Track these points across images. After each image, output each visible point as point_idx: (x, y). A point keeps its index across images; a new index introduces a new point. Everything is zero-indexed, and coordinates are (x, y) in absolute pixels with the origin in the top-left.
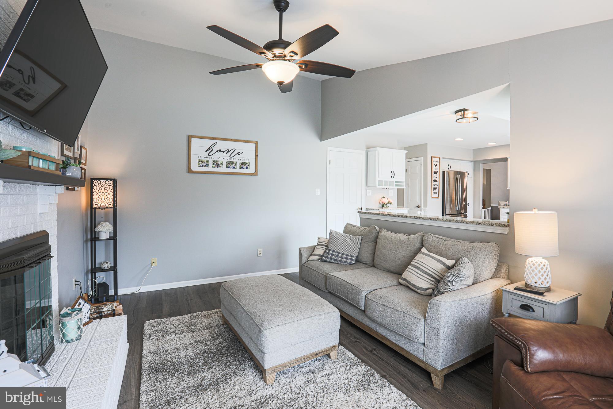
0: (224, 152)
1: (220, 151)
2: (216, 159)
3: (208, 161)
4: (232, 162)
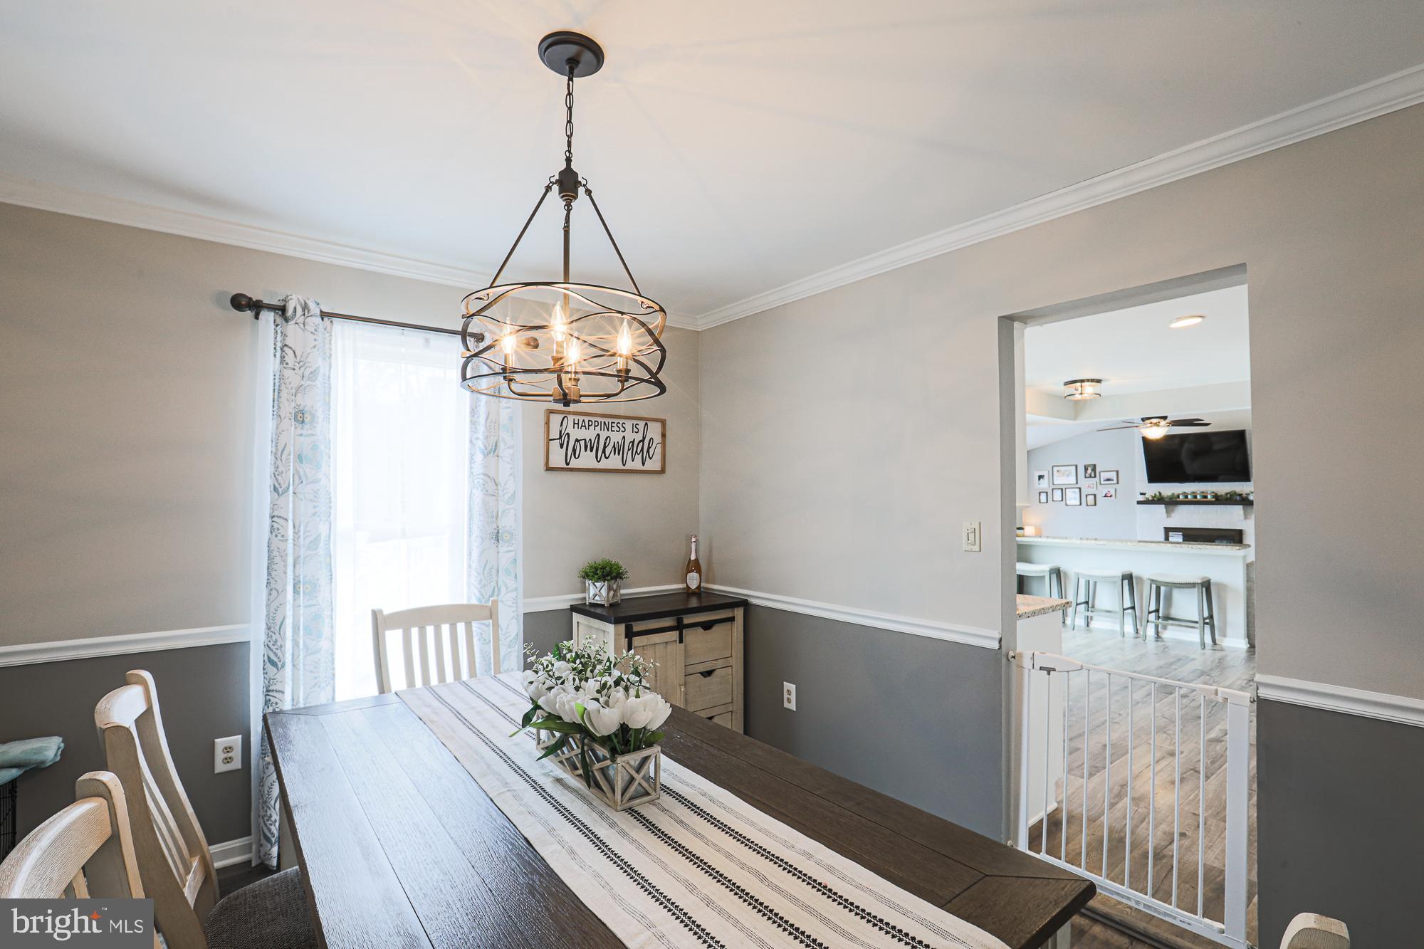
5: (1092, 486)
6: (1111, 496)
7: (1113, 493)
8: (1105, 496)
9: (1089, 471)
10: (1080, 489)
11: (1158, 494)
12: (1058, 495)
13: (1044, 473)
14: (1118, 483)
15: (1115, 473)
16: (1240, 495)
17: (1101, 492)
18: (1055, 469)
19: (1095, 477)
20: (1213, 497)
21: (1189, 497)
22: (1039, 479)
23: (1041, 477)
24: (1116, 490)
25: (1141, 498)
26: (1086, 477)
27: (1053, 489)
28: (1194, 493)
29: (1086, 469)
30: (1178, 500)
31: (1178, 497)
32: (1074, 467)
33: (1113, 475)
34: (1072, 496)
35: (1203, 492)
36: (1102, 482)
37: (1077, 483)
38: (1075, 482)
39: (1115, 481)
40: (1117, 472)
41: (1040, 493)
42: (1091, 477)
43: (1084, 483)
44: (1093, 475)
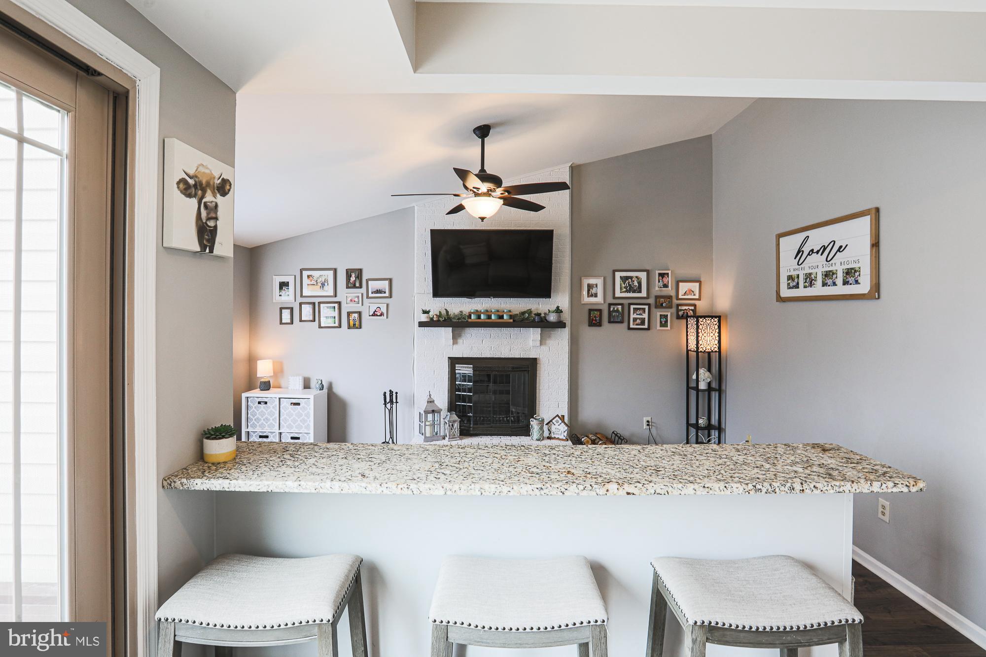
0: (818, 252)
1: (813, 252)
2: (808, 271)
3: (798, 276)
4: (830, 271)
5: (356, 299)
6: (382, 315)
7: (384, 310)
8: (374, 315)
9: (353, 279)
10: (339, 303)
11: (444, 312)
12: (307, 311)
13: (290, 279)
14: (391, 296)
15: (387, 282)
16: (539, 315)
17: (368, 307)
18: (305, 274)
19: (361, 287)
20: (511, 317)
21: (482, 316)
22: (281, 288)
23: (283, 285)
24: (388, 305)
25: (424, 318)
26: (348, 287)
27: (301, 304)
28: (487, 311)
29: (348, 276)
30: (470, 320)
31: (470, 316)
32: (331, 273)
33: (385, 285)
34: (327, 314)
35: (498, 311)
36: (370, 295)
37: (336, 296)
38: (331, 293)
39: (387, 294)
40: (390, 280)
41: (281, 309)
42: (354, 287)
43: (344, 294)
44: (357, 285)
